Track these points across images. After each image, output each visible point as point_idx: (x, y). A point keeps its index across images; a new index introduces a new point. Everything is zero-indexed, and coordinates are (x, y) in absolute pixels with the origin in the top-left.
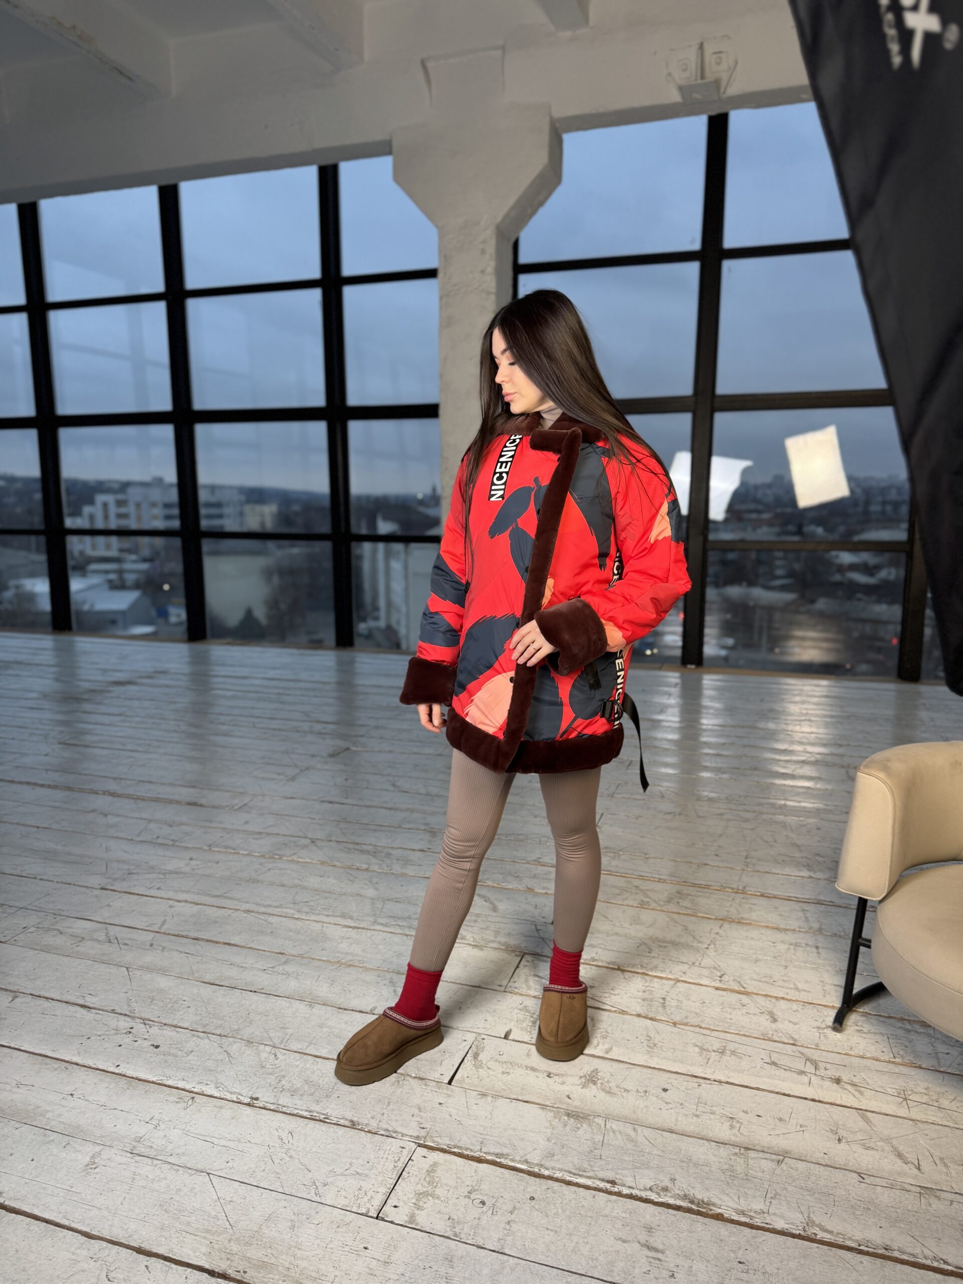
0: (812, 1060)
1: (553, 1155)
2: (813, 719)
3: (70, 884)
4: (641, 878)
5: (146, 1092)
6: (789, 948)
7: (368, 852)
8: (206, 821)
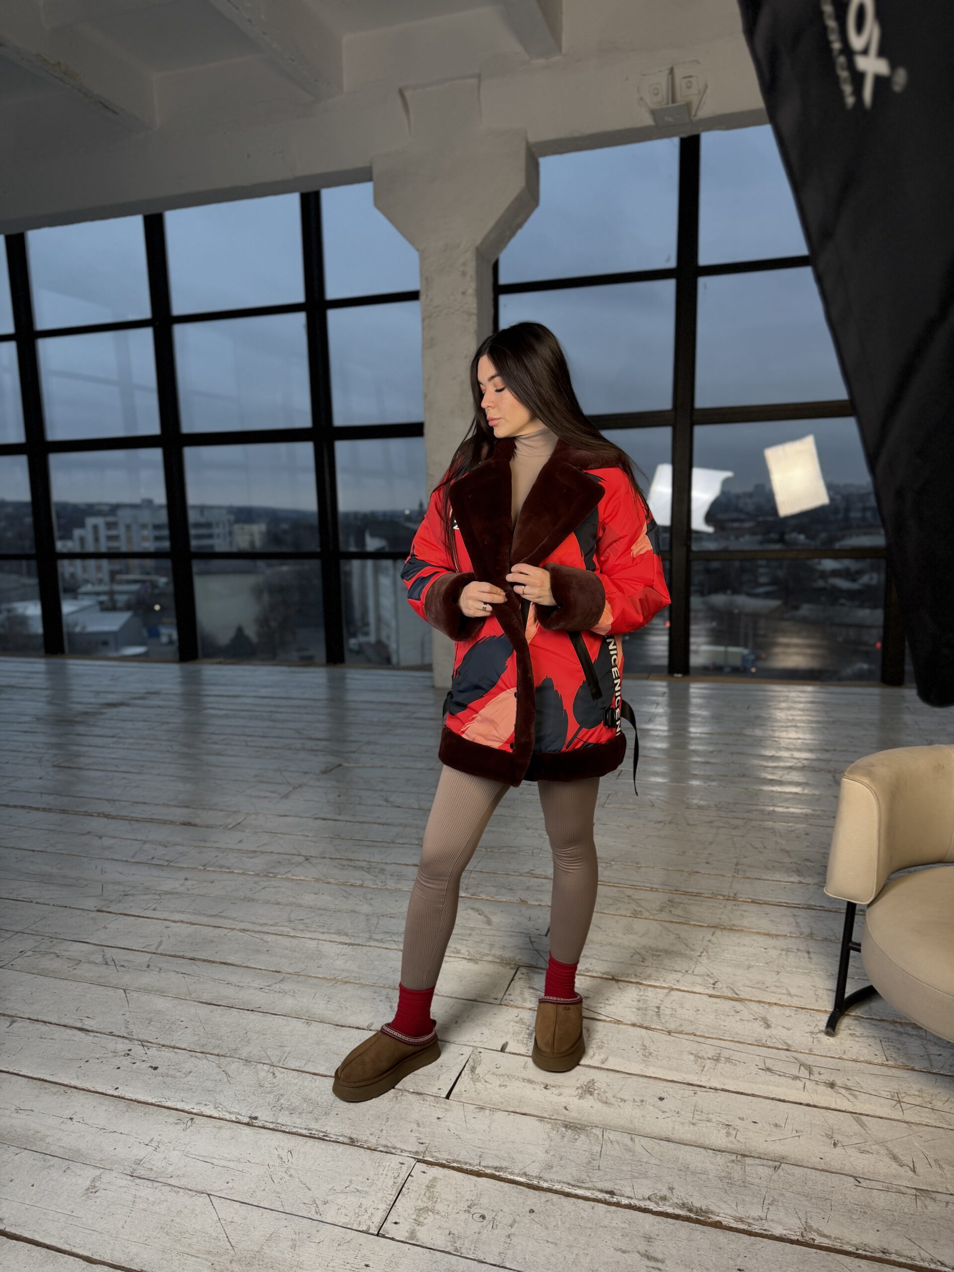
0: (806, 1065)
1: (552, 1167)
2: (799, 725)
3: (66, 907)
4: (633, 887)
5: (145, 1114)
6: (781, 954)
7: (362, 868)
8: (201, 841)
